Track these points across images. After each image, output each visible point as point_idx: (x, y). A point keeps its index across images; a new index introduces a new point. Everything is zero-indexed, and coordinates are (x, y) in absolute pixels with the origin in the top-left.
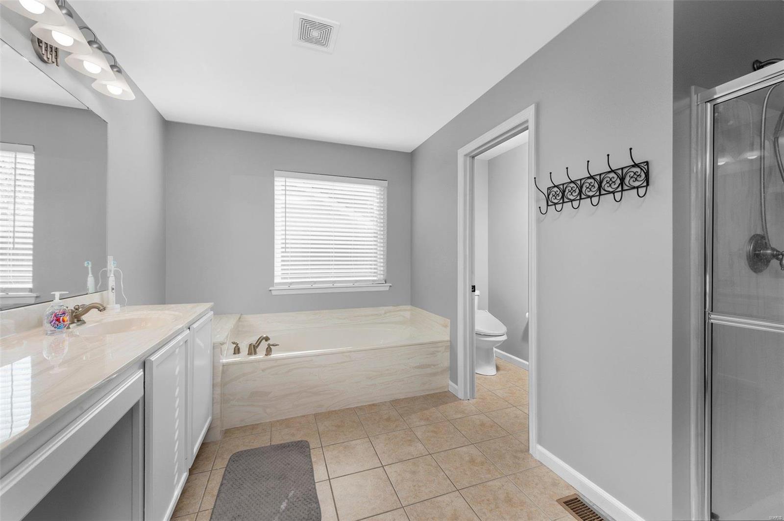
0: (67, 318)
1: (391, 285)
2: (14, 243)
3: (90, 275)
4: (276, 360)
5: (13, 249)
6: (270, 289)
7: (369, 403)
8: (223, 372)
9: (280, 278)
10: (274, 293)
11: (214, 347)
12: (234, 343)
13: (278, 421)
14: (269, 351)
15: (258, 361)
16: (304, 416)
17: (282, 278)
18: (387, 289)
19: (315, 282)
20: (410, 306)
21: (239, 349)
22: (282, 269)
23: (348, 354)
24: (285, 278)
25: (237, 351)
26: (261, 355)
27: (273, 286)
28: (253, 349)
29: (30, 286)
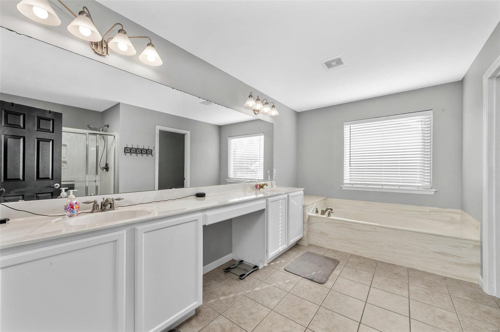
0: (258, 186)
1: (436, 191)
2: (260, 165)
3: (269, 175)
4: (332, 219)
5: (260, 167)
6: (341, 186)
7: (390, 263)
8: (309, 219)
9: (349, 180)
10: (343, 188)
11: (304, 206)
12: (316, 208)
13: (332, 250)
14: (329, 215)
15: (324, 218)
16: (346, 253)
17: (350, 181)
18: (433, 193)
19: (369, 184)
20: (461, 210)
21: (318, 211)
22: (350, 176)
23: (374, 227)
24: (351, 181)
25: (317, 212)
26: (325, 216)
27: (343, 185)
28: (323, 213)
29: (263, 179)
